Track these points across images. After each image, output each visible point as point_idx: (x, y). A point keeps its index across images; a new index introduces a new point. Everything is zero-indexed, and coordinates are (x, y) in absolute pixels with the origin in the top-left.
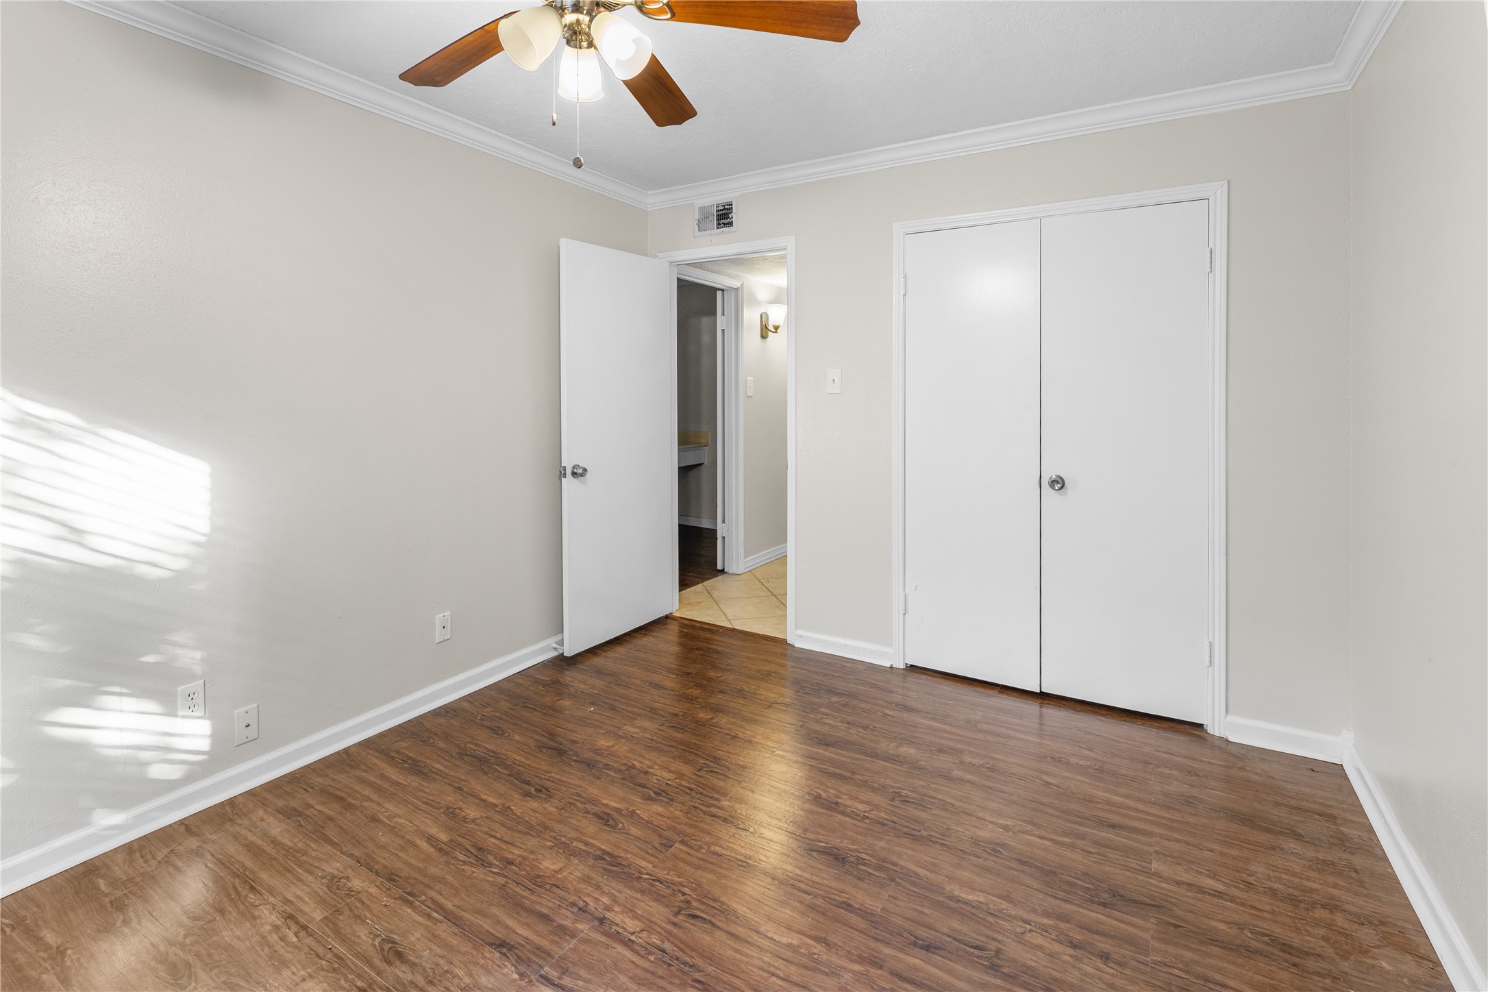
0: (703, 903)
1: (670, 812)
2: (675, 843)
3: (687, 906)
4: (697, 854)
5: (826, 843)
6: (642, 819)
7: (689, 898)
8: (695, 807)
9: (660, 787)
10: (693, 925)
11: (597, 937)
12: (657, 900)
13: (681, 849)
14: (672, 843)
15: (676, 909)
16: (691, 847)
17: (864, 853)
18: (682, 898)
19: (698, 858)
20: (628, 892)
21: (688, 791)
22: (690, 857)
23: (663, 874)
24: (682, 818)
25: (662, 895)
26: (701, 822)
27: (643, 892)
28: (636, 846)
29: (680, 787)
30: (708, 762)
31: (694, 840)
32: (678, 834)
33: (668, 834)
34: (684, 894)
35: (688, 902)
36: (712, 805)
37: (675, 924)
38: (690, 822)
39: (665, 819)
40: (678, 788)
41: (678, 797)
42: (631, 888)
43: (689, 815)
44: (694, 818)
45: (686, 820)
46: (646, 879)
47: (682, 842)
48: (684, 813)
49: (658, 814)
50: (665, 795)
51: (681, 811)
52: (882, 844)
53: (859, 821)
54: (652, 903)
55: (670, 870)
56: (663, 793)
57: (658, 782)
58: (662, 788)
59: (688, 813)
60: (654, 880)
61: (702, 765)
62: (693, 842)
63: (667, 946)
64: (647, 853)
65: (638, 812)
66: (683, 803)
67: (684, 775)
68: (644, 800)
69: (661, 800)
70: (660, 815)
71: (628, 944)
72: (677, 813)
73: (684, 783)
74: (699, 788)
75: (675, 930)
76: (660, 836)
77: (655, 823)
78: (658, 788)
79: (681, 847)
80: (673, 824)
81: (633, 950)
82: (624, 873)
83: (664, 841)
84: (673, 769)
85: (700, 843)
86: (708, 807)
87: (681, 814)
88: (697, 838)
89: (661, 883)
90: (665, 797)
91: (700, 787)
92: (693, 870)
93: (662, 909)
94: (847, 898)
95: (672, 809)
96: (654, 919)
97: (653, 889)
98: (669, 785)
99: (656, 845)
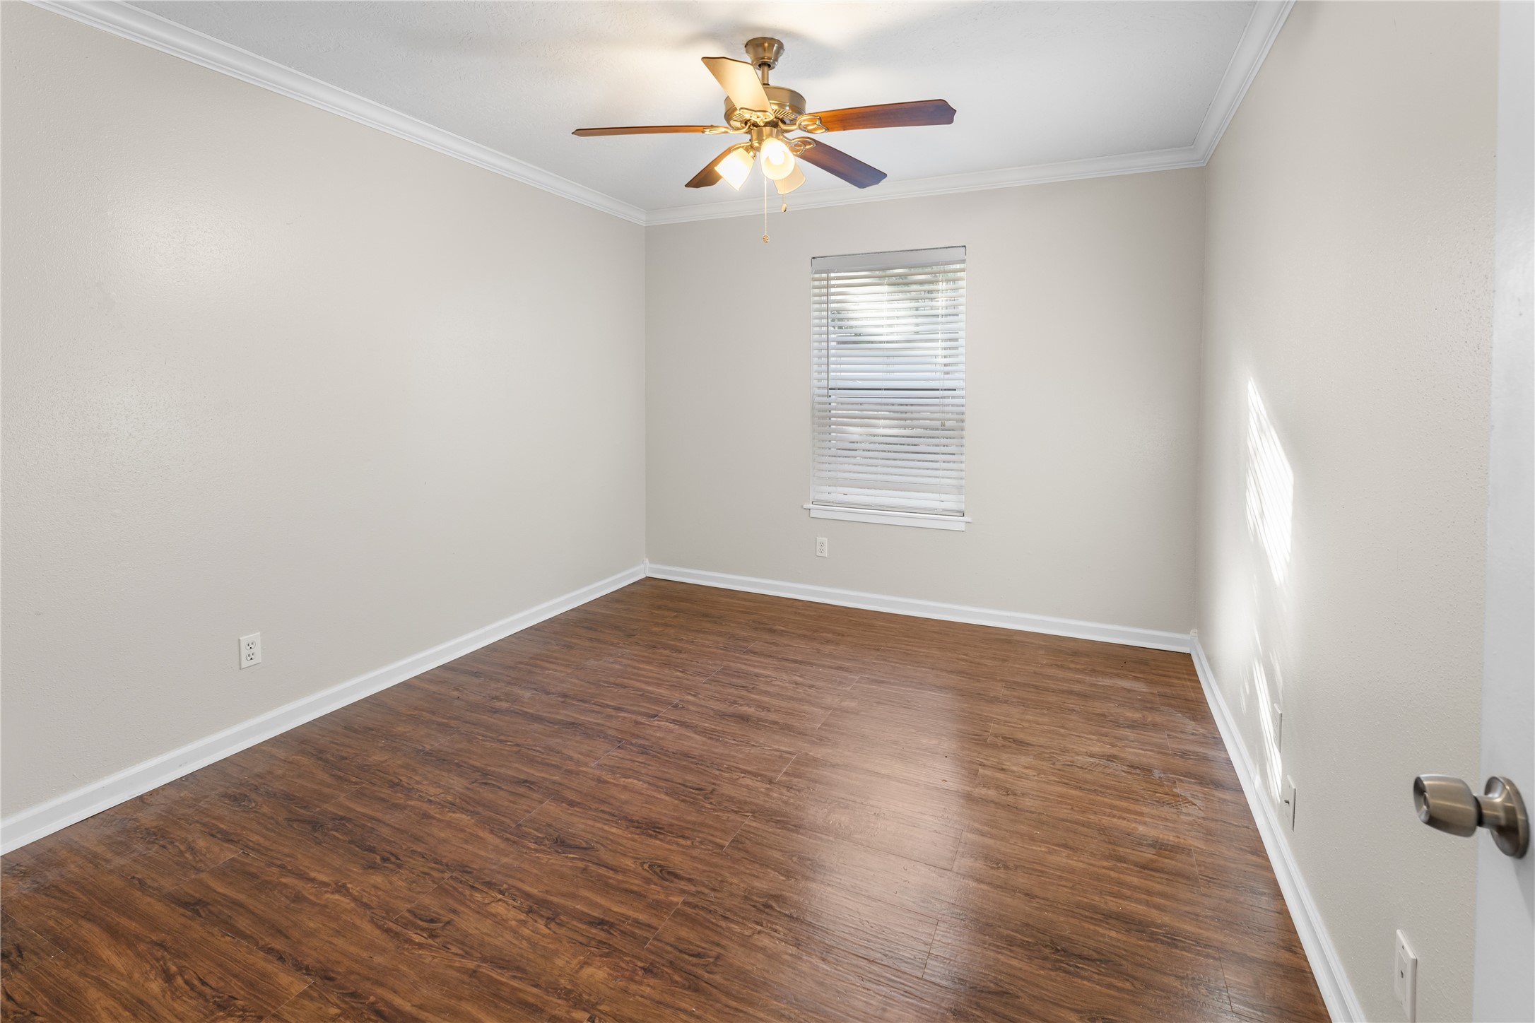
0: (694, 798)
1: (744, 882)
2: (729, 846)
3: (707, 796)
4: (704, 836)
5: (567, 857)
6: (774, 870)
7: (706, 801)
8: (714, 890)
9: (768, 918)
10: (699, 784)
11: (768, 774)
12: (731, 797)
13: (721, 839)
14: (733, 845)
15: (715, 793)
16: (710, 841)
17: (531, 849)
18: (711, 801)
19: (703, 832)
20: (758, 802)
21: (728, 914)
22: (711, 833)
23: (733, 816)
24: (729, 875)
25: (729, 801)
26: (704, 871)
27: (746, 802)
28: (769, 840)
29: (741, 920)
30: (706, 975)
31: (710, 850)
32: (728, 855)
33: (738, 855)
34: (711, 803)
35: (705, 798)
36: (693, 895)
37: (714, 784)
38: (716, 870)
39: (748, 871)
40: (743, 918)
41: (740, 903)
42: (757, 805)
43: (720, 879)
44: (713, 875)
45: (722, 872)
46: (747, 812)
47: (722, 847)
48: (727, 882)
49: (757, 877)
50: (757, 904)
51: (731, 884)
52: (505, 860)
53: (514, 887)
54: (736, 795)
55: (728, 821)
56: (762, 907)
57: (774, 926)
58: (764, 916)
59: (722, 881)
60: (739, 812)
61: (716, 969)
62: (711, 848)
63: (717, 773)
64: (754, 834)
65: (782, 878)
66: (732, 895)
67: (740, 945)
68: (781, 895)
69: (760, 897)
70: (754, 876)
71: (744, 772)
72: (735, 880)
73: (736, 928)
74: (714, 921)
75: (713, 781)
76: (747, 852)
77: (757, 866)
78: (771, 915)
79: (721, 841)
80: (737, 866)
81: (740, 769)
82: (769, 815)
83: (740, 846)
84: (760, 956)
85: (703, 847)
86: (699, 892)
87: (730, 880)
88: (706, 852)
89: (732, 810)
90: (756, 902)
91: (713, 923)
92: (706, 822)
93: (726, 792)
94: (568, 809)
95: (742, 885)
96: (731, 786)
97: (738, 805)
98: (758, 923)
99: (747, 841)
